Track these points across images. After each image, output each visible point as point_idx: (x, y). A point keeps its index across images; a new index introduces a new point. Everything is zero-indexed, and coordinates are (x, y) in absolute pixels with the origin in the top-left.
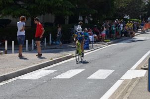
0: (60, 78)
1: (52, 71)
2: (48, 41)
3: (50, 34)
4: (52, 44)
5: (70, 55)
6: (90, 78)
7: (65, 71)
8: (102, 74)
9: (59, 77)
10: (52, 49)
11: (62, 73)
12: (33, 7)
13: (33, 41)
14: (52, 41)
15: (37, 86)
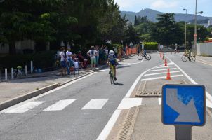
0: (51, 110)
1: (40, 103)
2: (29, 69)
3: (32, 62)
4: (34, 72)
5: (57, 83)
6: (84, 108)
7: (54, 102)
8: (96, 104)
9: (49, 109)
10: (33, 77)
11: (51, 104)
12: (10, 33)
13: (12, 69)
14: (34, 69)
15: (27, 121)
